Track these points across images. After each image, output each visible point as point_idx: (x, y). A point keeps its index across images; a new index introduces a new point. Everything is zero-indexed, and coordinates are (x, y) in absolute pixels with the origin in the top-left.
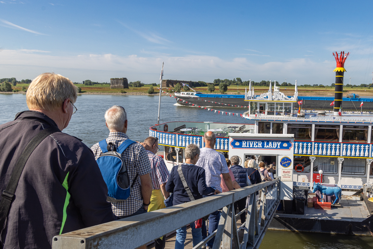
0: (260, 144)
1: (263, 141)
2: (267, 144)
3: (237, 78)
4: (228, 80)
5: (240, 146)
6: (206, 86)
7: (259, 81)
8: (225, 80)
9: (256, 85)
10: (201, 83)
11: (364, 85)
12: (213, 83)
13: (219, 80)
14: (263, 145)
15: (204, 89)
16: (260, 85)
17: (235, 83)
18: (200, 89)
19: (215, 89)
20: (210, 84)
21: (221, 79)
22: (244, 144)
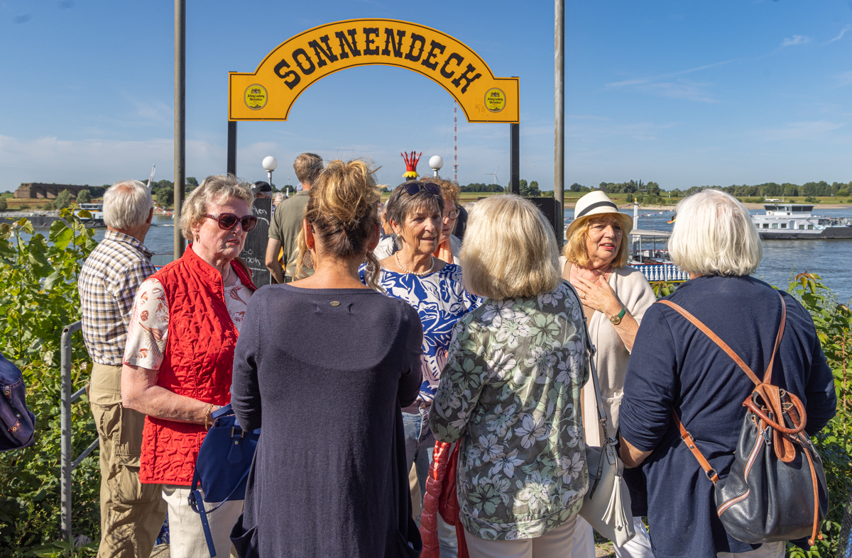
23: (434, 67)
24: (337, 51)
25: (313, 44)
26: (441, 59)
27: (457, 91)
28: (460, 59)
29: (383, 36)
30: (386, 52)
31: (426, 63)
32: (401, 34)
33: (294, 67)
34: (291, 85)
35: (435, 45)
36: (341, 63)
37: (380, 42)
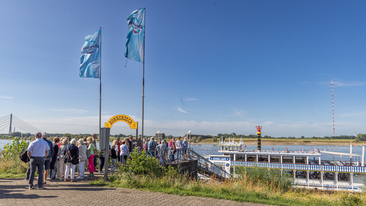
0: (219, 159)
1: (220, 158)
2: (222, 159)
3: (233, 133)
4: (227, 134)
5: (213, 159)
6: (212, 138)
7: (248, 135)
8: (225, 134)
9: (246, 138)
10: (209, 136)
11: (327, 137)
12: (217, 136)
13: (221, 134)
14: (220, 159)
15: (210, 140)
16: (249, 138)
17: (232, 136)
18: (208, 140)
19: (217, 140)
20: (215, 137)
21: (222, 134)
22: (214, 159)
23: (127, 121)
24: (116, 119)
25: (114, 119)
26: (128, 120)
27: (130, 124)
28: (130, 120)
29: (121, 117)
30: (122, 119)
31: (126, 120)
32: (123, 117)
33: (112, 122)
34: (111, 124)
35: (127, 118)
36: (117, 121)
37: (121, 118)
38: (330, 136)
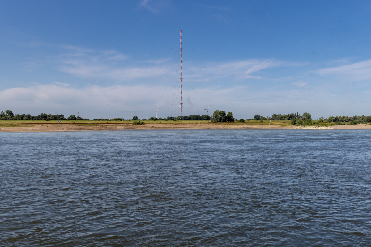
38: (175, 117)
